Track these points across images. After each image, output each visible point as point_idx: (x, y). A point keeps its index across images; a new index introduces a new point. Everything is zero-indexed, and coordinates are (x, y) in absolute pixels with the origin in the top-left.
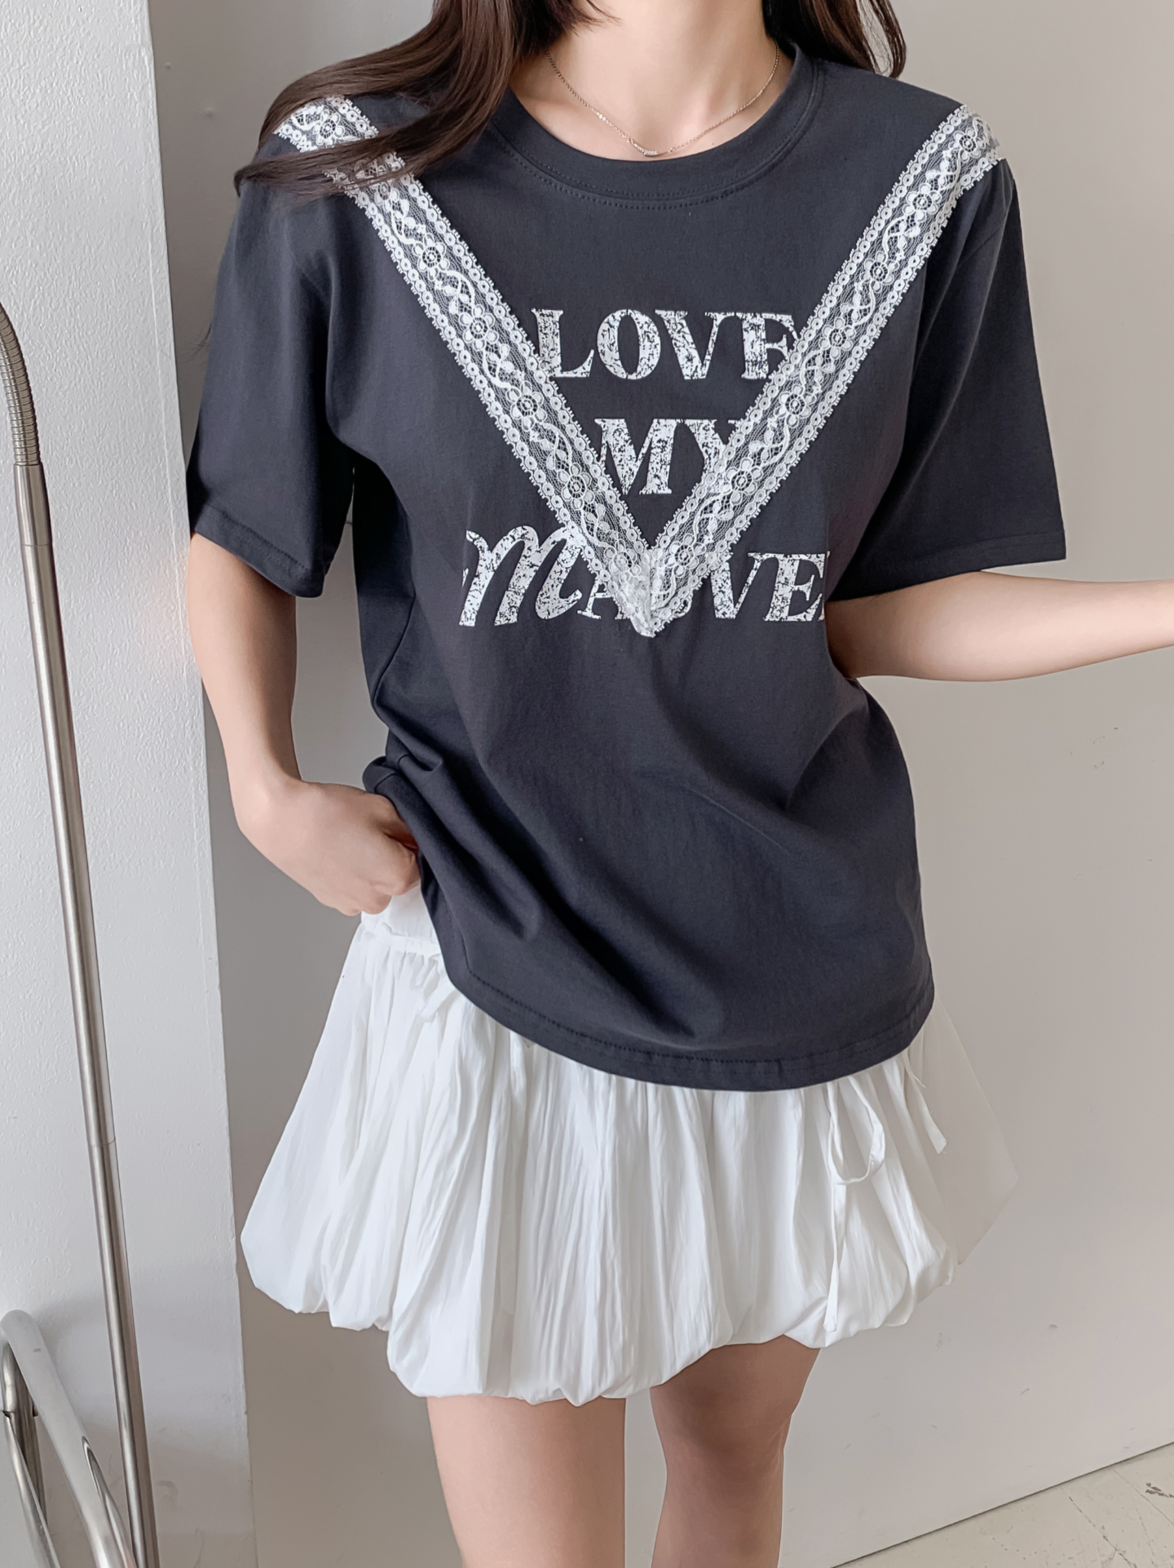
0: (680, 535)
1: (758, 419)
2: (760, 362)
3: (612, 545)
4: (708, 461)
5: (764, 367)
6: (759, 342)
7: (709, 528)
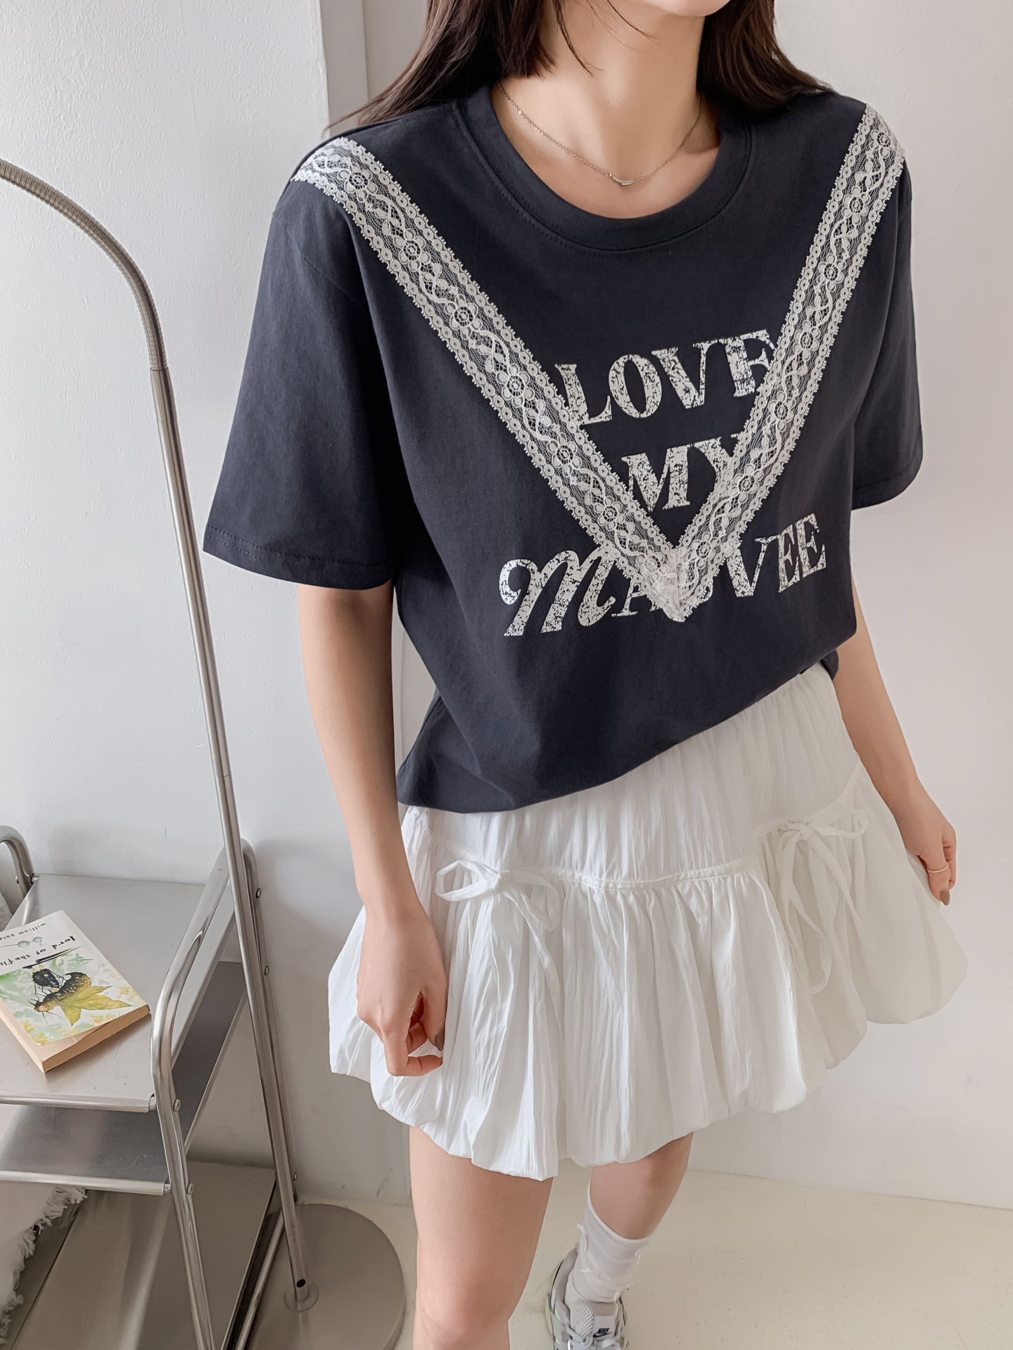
0: (699, 535)
1: (754, 430)
2: (747, 379)
3: (642, 551)
4: (719, 473)
5: (751, 382)
6: (742, 362)
7: (722, 525)
